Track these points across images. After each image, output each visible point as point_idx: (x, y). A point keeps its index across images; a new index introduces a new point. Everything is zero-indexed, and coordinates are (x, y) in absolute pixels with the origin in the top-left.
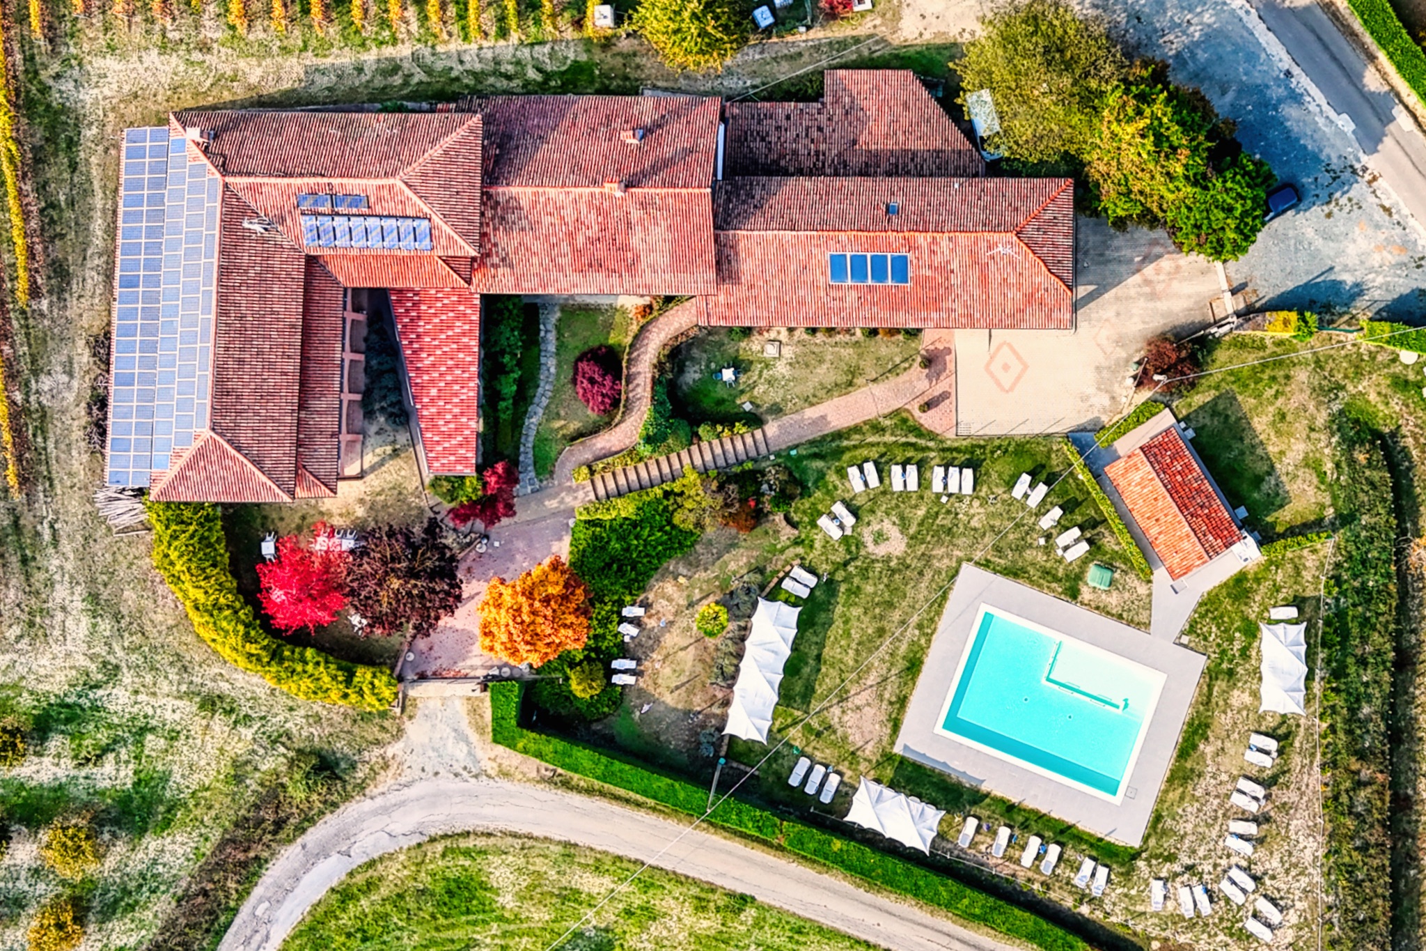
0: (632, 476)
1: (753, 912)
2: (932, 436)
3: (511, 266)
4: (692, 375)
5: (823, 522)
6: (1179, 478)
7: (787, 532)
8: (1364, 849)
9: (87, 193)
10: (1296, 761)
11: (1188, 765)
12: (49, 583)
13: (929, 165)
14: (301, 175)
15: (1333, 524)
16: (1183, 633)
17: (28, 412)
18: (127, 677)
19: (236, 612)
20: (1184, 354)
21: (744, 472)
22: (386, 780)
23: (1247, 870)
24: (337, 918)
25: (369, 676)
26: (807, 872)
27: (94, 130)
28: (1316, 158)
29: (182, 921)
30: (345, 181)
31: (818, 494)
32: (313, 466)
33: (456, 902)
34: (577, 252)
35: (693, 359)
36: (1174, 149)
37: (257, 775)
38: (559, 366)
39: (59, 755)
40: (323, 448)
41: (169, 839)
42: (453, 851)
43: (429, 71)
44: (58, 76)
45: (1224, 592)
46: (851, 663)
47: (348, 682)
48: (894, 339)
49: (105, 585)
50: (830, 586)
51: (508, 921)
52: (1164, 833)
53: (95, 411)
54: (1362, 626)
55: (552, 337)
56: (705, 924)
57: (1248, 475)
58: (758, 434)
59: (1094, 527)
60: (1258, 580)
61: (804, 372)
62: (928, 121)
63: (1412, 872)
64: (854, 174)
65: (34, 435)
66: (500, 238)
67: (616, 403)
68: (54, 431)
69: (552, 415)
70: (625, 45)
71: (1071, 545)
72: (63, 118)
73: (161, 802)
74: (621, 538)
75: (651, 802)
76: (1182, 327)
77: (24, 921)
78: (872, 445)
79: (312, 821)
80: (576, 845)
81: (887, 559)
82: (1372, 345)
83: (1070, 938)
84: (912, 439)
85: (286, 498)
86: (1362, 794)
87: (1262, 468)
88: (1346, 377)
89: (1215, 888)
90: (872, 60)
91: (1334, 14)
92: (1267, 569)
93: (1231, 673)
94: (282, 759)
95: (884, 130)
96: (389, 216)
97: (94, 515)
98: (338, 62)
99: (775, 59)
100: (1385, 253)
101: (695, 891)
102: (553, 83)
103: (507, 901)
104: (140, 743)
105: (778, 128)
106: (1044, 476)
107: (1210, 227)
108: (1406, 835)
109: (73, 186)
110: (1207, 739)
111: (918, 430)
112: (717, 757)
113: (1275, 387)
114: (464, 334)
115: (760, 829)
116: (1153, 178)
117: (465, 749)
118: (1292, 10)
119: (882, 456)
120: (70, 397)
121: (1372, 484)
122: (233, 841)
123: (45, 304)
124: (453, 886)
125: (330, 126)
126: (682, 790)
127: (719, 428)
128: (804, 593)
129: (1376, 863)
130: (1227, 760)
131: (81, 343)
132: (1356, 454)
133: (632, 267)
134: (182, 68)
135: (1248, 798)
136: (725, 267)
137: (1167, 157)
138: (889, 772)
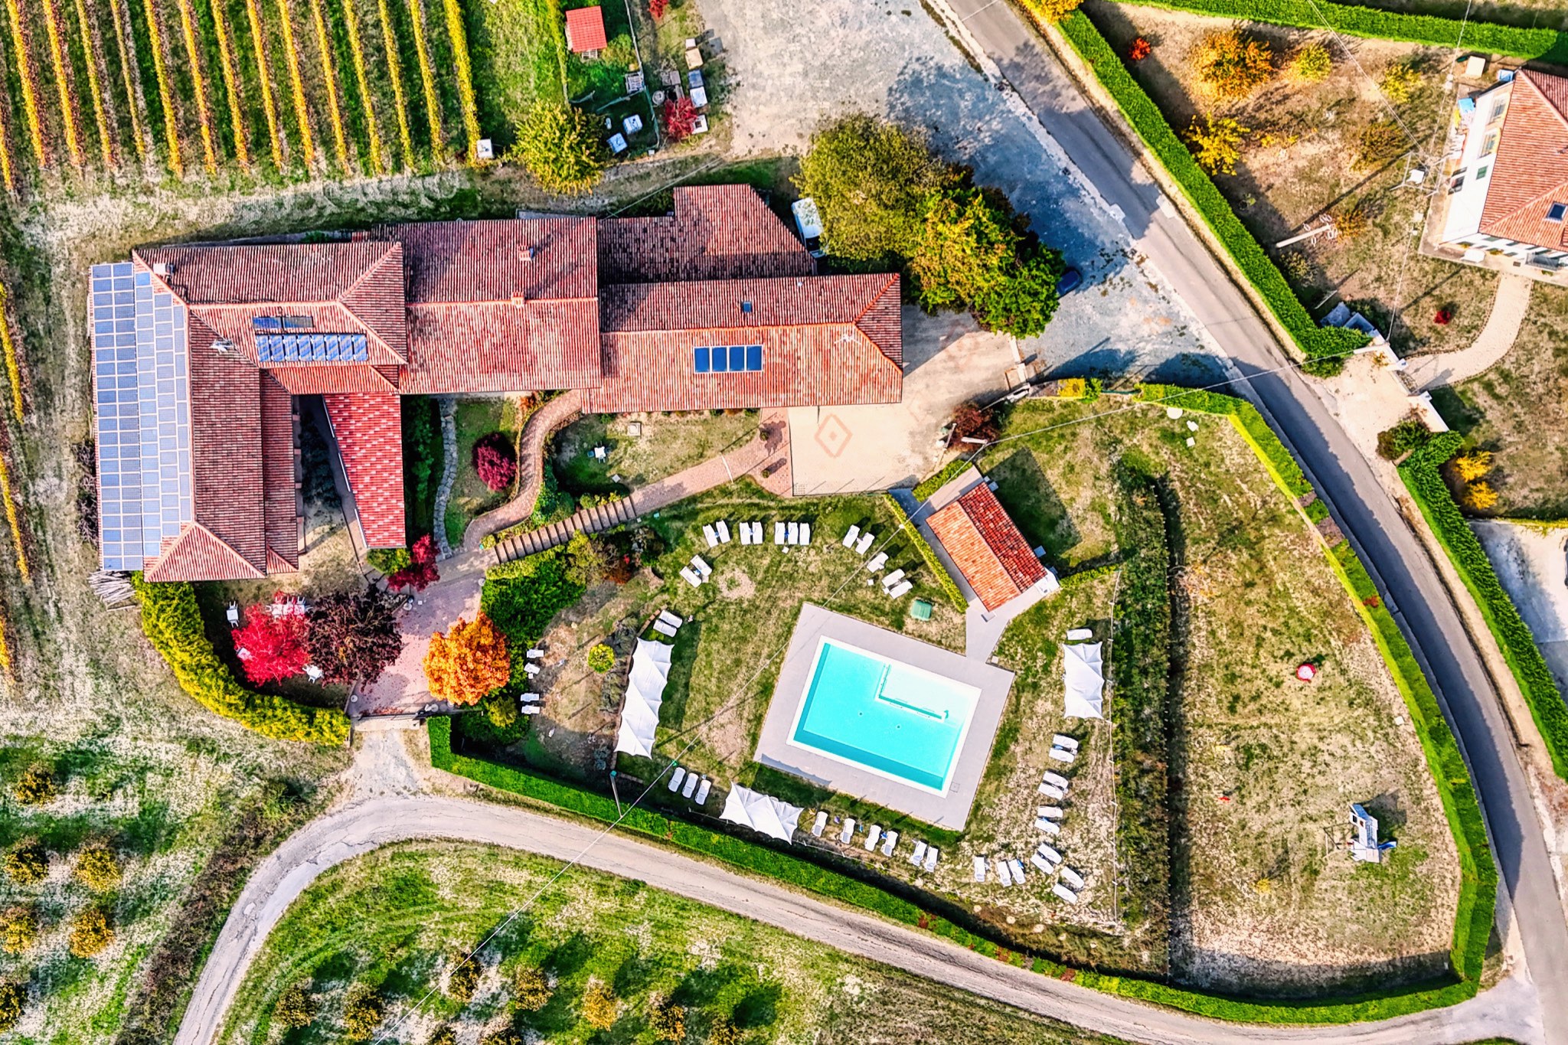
0: (527, 542)
1: (645, 894)
2: (772, 497)
3: (428, 371)
4: (569, 454)
5: (685, 573)
6: (992, 525)
7: (655, 582)
8: (1147, 824)
9: (61, 322)
10: (1092, 756)
11: (1002, 763)
12: (59, 653)
13: (769, 267)
14: (254, 301)
15: (1117, 558)
16: (993, 654)
17: (29, 511)
18: (127, 726)
19: (216, 670)
20: (987, 418)
21: (618, 533)
22: (342, 800)
23: (1053, 846)
24: (311, 914)
25: (327, 717)
26: (688, 860)
27: (62, 268)
28: (1092, 244)
29: (188, 922)
30: (292, 304)
31: (679, 550)
32: (278, 546)
33: (404, 896)
34: (483, 356)
35: (568, 440)
36: (991, 244)
37: (238, 802)
38: (460, 451)
39: (78, 793)
40: (284, 529)
41: (172, 857)
42: (399, 855)
43: (339, 204)
44: (27, 222)
45: (1027, 618)
46: (714, 689)
47: (311, 722)
48: (737, 415)
49: (104, 652)
50: (693, 627)
51: (447, 910)
52: (984, 819)
53: (84, 507)
54: (1143, 642)
55: (451, 427)
56: (607, 905)
57: (1044, 519)
58: (627, 501)
59: (914, 569)
60: (1055, 608)
61: (663, 447)
62: (766, 227)
63: (1183, 841)
64: (704, 278)
65: (36, 530)
66: (419, 347)
67: (511, 481)
68: (51, 525)
69: (457, 493)
70: (501, 173)
71: (897, 585)
72: (36, 258)
73: (162, 826)
74: (524, 594)
75: (557, 808)
76: (983, 395)
77: (62, 926)
78: (722, 506)
79: (283, 836)
80: (498, 846)
81: (740, 602)
82: (1144, 404)
83: (909, 906)
84: (756, 500)
85: (260, 575)
86: (1146, 780)
87: (1056, 512)
88: (1123, 432)
89: (1027, 860)
90: (709, 176)
91: (1104, 117)
92: (1063, 598)
93: (1035, 686)
94: (257, 788)
95: (728, 237)
96: (331, 334)
97: (90, 594)
98: (261, 199)
99: (627, 179)
100: (1153, 324)
101: (597, 879)
102: (443, 210)
103: (446, 893)
104: (142, 780)
105: (637, 240)
106: (869, 527)
107: (1018, 309)
108: (1177, 811)
109: (48, 317)
110: (1017, 741)
111: (760, 493)
112: (609, 770)
113: (1064, 444)
114: (389, 429)
115: (652, 828)
116: (970, 270)
117: (404, 772)
118: (1068, 115)
119: (731, 515)
120: (62, 497)
121: (1147, 521)
122: (223, 856)
123: (34, 419)
124: (402, 883)
125: (272, 257)
126: (587, 799)
127: (597, 498)
128: (672, 632)
129: (1157, 835)
130: (1034, 758)
131: (67, 450)
132: (1134, 498)
133: (530, 367)
134: (130, 210)
135: (1055, 788)
136: (607, 364)
137: (986, 252)
138: (751, 777)
